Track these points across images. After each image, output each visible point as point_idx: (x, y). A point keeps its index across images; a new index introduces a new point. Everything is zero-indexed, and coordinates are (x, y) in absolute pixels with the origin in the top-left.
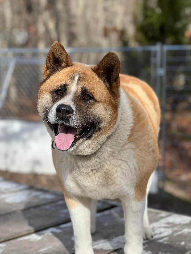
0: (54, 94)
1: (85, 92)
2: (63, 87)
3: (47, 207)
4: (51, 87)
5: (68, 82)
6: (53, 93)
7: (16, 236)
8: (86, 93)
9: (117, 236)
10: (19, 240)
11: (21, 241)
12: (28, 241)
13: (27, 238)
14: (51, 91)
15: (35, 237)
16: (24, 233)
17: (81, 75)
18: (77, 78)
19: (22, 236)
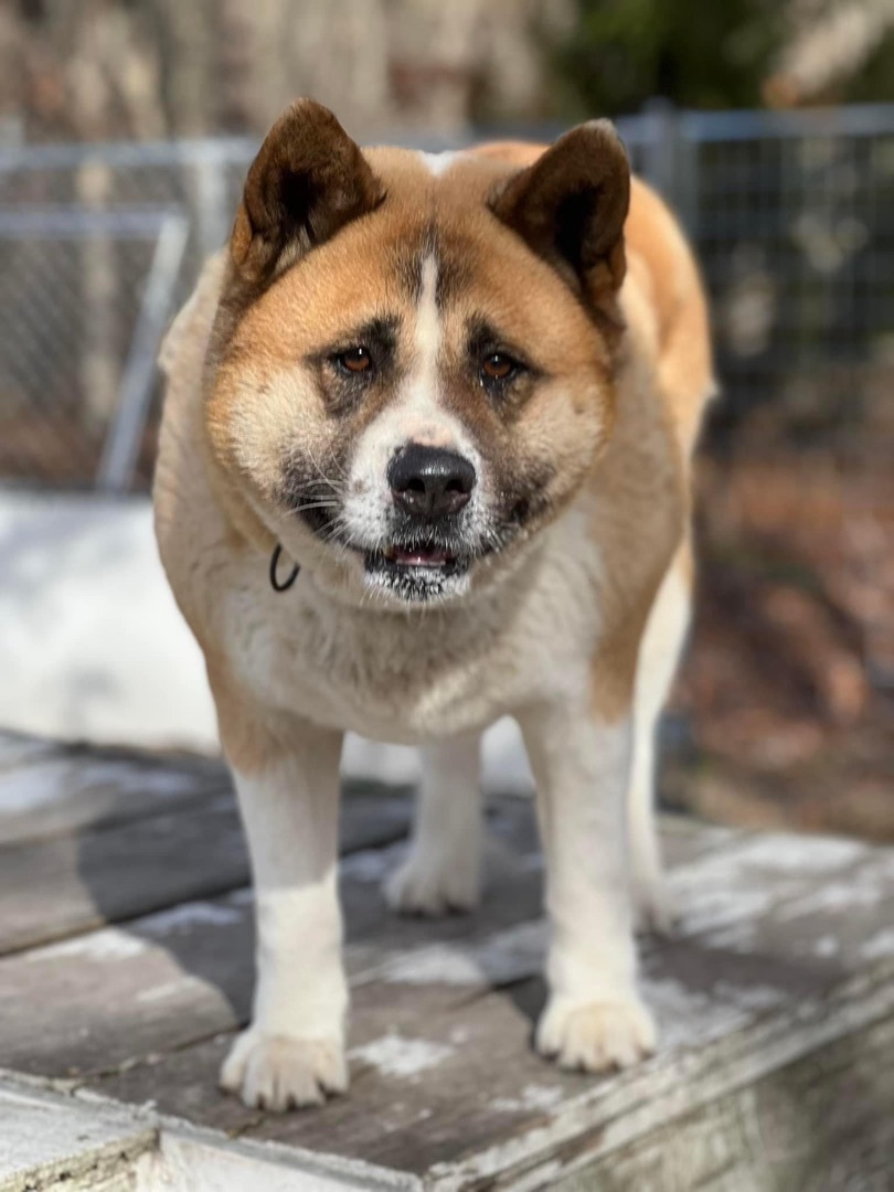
0: (328, 371)
1: (486, 341)
2: (373, 333)
3: (164, 823)
4: (305, 331)
5: (396, 304)
6: (320, 370)
7: (19, 941)
8: (490, 348)
9: (506, 925)
10: (33, 957)
11: (47, 963)
12: (81, 962)
13: (73, 948)
14: (309, 352)
15: (113, 944)
16: (60, 929)
17: (450, 254)
18: (430, 274)
19: (48, 941)
